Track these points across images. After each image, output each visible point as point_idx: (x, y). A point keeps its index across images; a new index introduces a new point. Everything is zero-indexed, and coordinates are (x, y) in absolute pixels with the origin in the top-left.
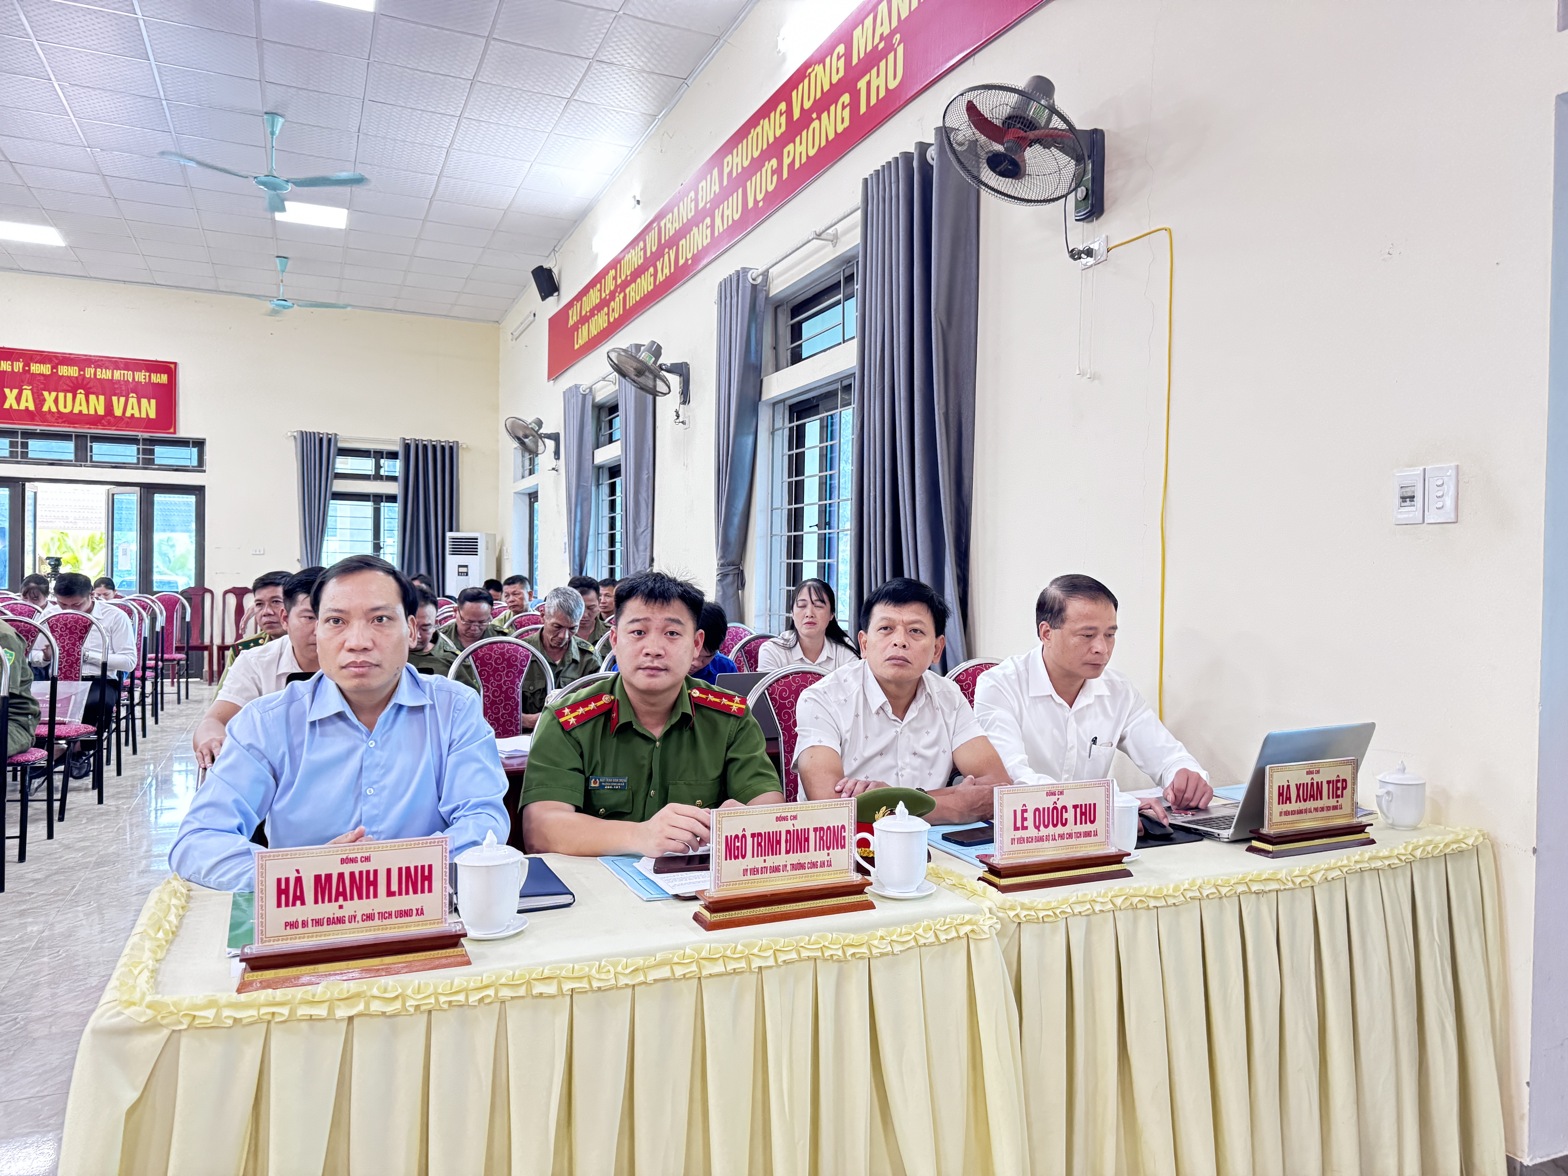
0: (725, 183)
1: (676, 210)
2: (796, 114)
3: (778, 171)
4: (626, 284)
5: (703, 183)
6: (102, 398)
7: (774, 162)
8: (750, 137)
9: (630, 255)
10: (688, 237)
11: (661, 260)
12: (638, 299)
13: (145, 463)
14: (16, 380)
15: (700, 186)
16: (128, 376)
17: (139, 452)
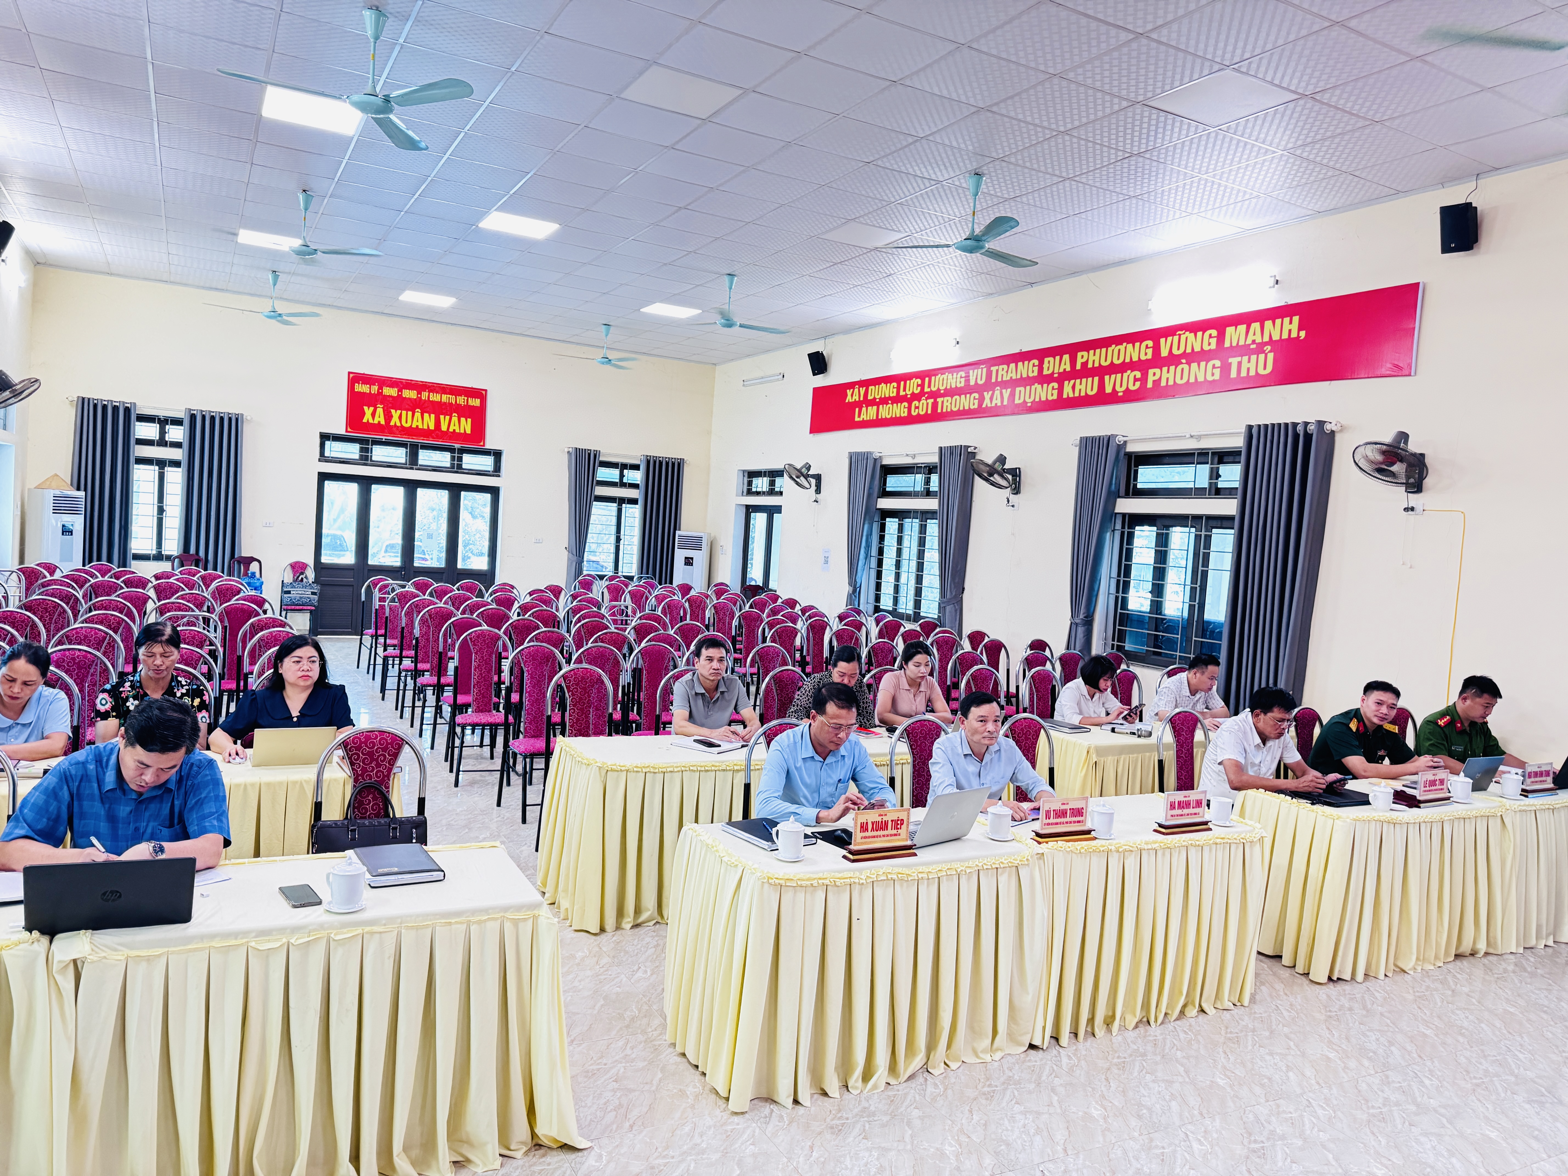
0: (1078, 367)
1: (1012, 365)
2: (1164, 353)
3: (1141, 381)
4: (935, 395)
5: (1051, 359)
6: (433, 416)
7: (1137, 374)
8: (1110, 349)
9: (945, 376)
10: (1028, 388)
11: (990, 393)
12: (955, 409)
13: (457, 468)
14: (372, 400)
15: (1046, 360)
16: (452, 399)
17: (453, 458)
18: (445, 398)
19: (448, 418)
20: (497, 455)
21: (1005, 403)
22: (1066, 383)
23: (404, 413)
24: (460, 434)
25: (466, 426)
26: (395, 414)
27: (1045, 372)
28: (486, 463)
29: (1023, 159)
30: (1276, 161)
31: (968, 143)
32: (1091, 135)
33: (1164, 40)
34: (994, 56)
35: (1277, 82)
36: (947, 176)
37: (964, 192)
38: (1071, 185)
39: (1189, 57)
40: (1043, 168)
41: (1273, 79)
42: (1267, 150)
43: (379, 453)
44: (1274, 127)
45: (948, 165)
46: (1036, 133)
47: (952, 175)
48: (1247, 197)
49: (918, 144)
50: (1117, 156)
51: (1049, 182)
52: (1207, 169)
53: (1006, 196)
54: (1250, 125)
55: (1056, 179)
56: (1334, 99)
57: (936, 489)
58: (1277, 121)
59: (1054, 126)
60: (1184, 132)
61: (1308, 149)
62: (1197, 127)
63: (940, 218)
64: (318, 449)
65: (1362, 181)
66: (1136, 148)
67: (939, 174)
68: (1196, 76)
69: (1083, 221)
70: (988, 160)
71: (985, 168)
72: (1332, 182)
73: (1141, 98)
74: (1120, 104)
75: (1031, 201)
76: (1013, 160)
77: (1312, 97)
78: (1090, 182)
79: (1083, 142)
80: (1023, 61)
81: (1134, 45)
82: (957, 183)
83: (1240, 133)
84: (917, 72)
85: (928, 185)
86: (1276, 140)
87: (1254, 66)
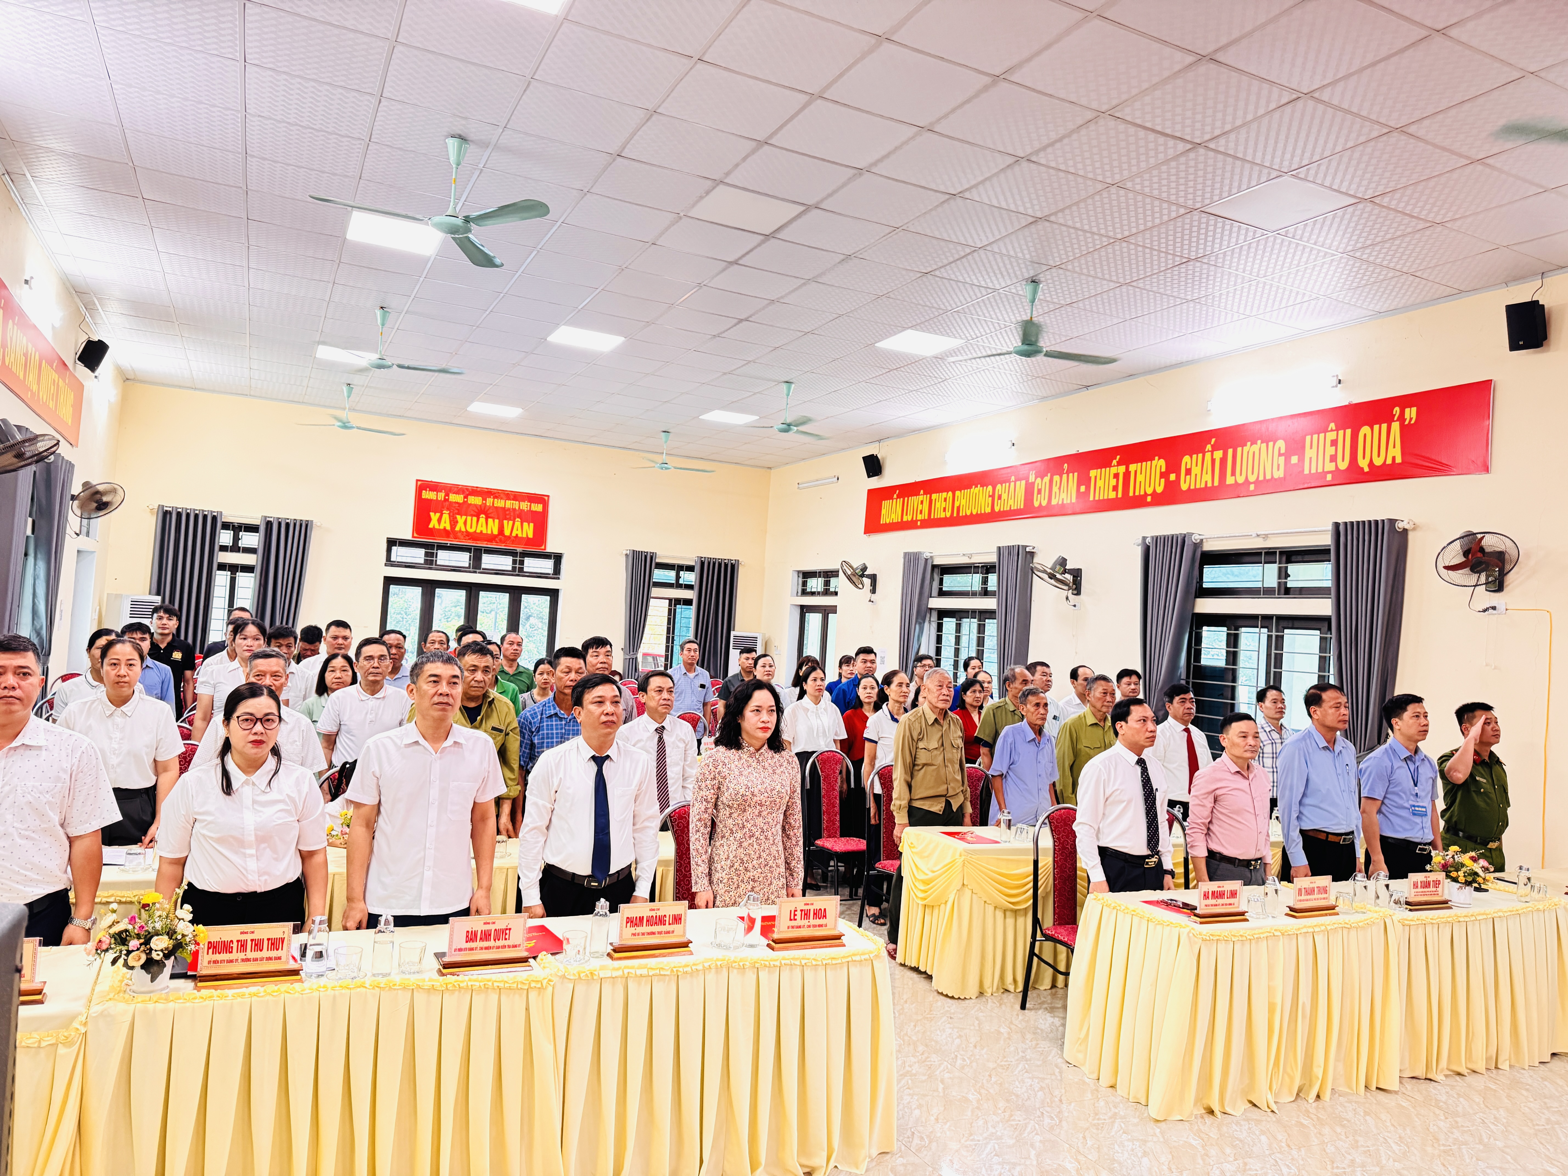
6: (497, 521)
13: (518, 570)
14: (439, 507)
16: (516, 505)
17: (514, 562)
18: (509, 504)
19: (511, 523)
20: (558, 559)
23: (469, 518)
24: (522, 538)
25: (528, 530)
26: (461, 520)
28: (547, 566)
29: (1080, 266)
30: (1335, 263)
31: (1026, 252)
32: (1148, 241)
33: (1222, 149)
34: (1053, 168)
35: (1335, 187)
36: (1003, 285)
37: (1020, 299)
38: (1128, 290)
39: (1247, 166)
40: (1100, 275)
41: (1332, 184)
42: (1326, 253)
43: (444, 557)
44: (1333, 231)
45: (1005, 273)
46: (1094, 240)
47: (1009, 283)
48: (1306, 299)
49: (975, 254)
50: (1174, 261)
51: (1106, 288)
52: (1266, 272)
53: (1062, 302)
54: (1309, 229)
55: (1112, 285)
56: (1394, 202)
57: (995, 589)
58: (1335, 225)
59: (1111, 234)
60: (1242, 237)
61: (1368, 251)
62: (1255, 232)
63: (996, 325)
64: (385, 553)
65: (1424, 282)
66: (1193, 254)
67: (996, 282)
68: (1254, 183)
69: (1140, 325)
70: (1045, 268)
71: (1042, 275)
72: (1393, 283)
73: (1198, 205)
74: (1177, 211)
75: (1088, 307)
76: (1070, 267)
77: (1371, 200)
78: (1148, 287)
79: (1140, 249)
80: (1081, 173)
81: (1192, 155)
82: (1014, 291)
83: (1298, 237)
84: (975, 186)
85: (984, 293)
86: (1335, 243)
87: (1312, 172)
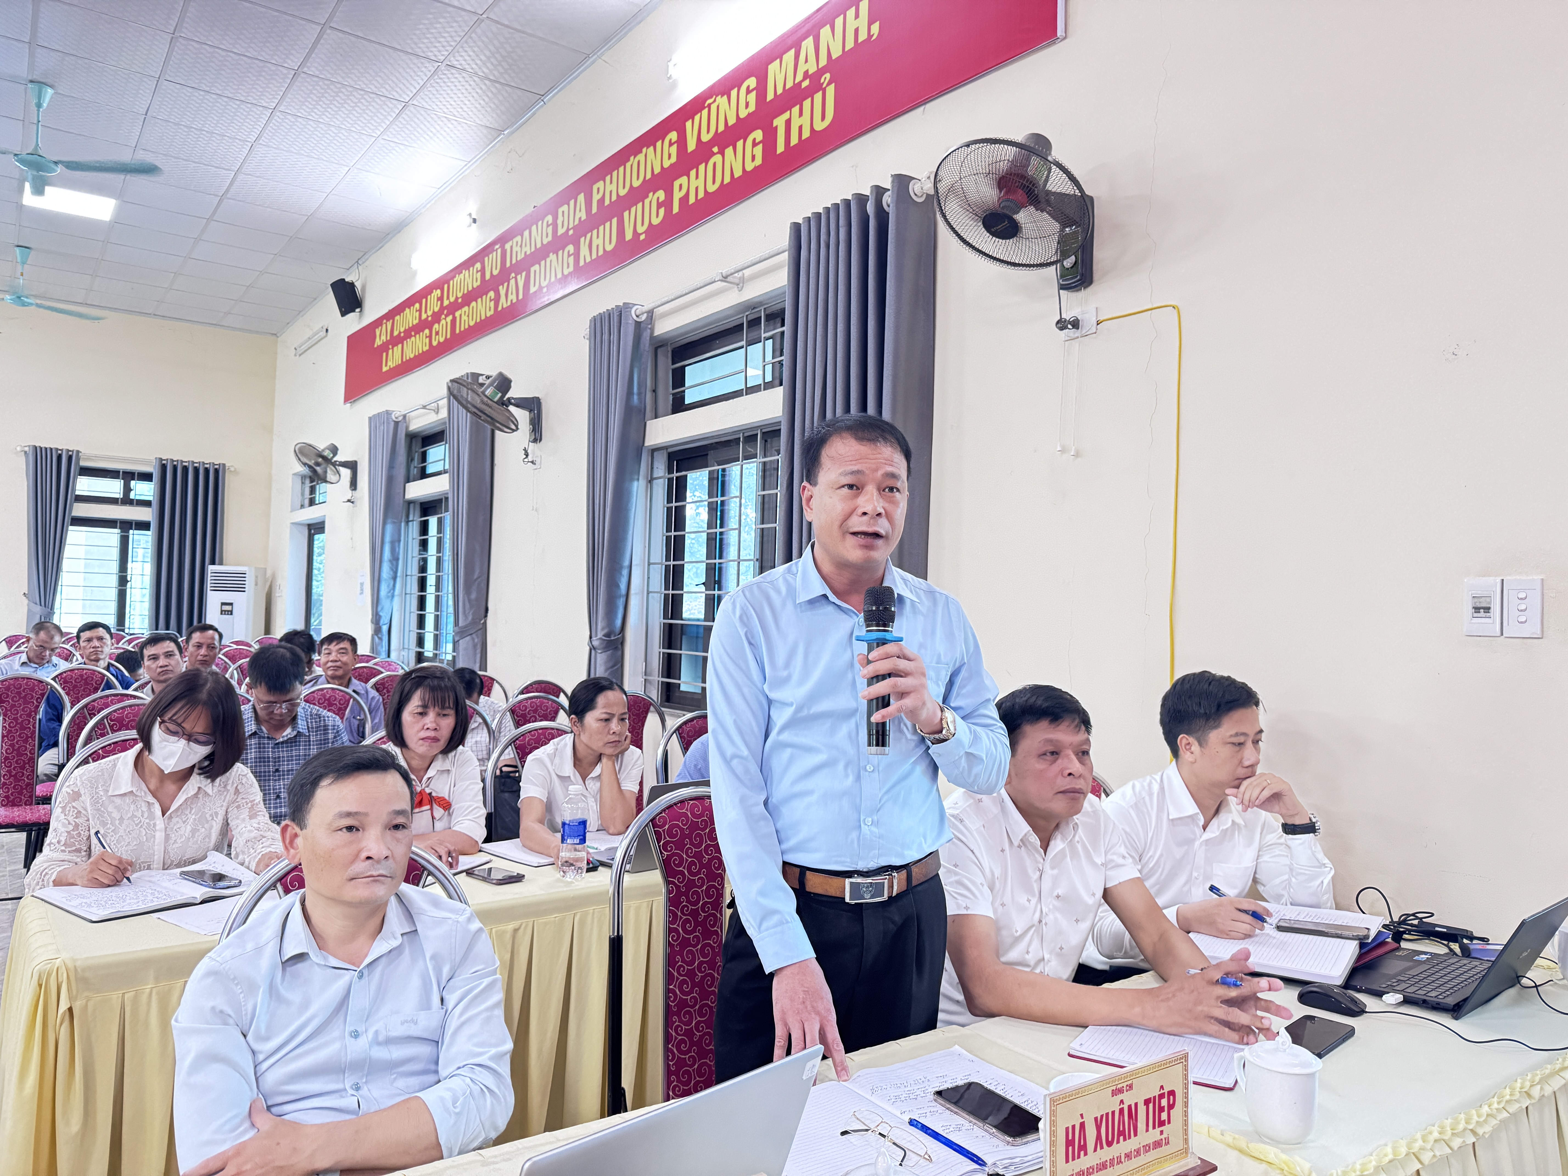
0: (594, 210)
1: (526, 233)
2: (691, 146)
3: (667, 204)
4: (454, 308)
5: (565, 208)
7: (661, 195)
8: (628, 165)
9: (462, 276)
10: (543, 263)
11: (506, 284)
12: (472, 323)
15: (560, 211)
21: (521, 297)
22: (582, 239)
27: (561, 231)
